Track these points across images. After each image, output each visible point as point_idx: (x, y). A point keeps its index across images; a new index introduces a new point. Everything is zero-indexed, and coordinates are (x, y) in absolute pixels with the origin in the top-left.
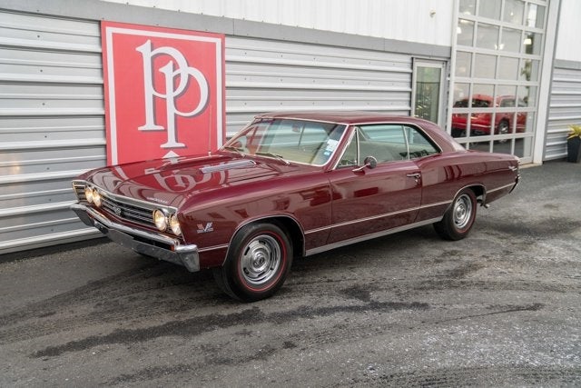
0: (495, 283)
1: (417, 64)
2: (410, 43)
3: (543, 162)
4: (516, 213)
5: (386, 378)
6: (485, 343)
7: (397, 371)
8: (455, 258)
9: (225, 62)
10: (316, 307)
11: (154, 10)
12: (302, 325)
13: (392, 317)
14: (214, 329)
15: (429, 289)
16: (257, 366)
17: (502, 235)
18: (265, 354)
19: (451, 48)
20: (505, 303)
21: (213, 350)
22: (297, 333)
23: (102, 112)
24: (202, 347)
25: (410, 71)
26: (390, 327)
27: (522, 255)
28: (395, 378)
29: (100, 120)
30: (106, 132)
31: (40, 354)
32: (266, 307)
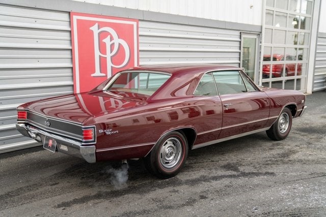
0: (309, 161)
1: (243, 36)
2: (239, 24)
3: (313, 92)
4: (306, 122)
5: (266, 214)
6: (316, 194)
7: (271, 210)
8: (280, 147)
9: (139, 36)
10: (210, 176)
11: (99, 6)
12: (206, 186)
13: (256, 180)
14: (155, 190)
15: (271, 164)
16: (188, 209)
17: (303, 133)
18: (191, 202)
19: (262, 26)
20: (319, 171)
21: (160, 201)
22: (204, 190)
23: (71, 66)
24: (153, 200)
25: (240, 40)
26: (257, 186)
27: (319, 145)
28: (271, 214)
29: (70, 70)
30: (73, 77)
31: (59, 206)
32: (182, 177)
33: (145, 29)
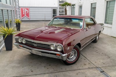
33: (30, 9)
